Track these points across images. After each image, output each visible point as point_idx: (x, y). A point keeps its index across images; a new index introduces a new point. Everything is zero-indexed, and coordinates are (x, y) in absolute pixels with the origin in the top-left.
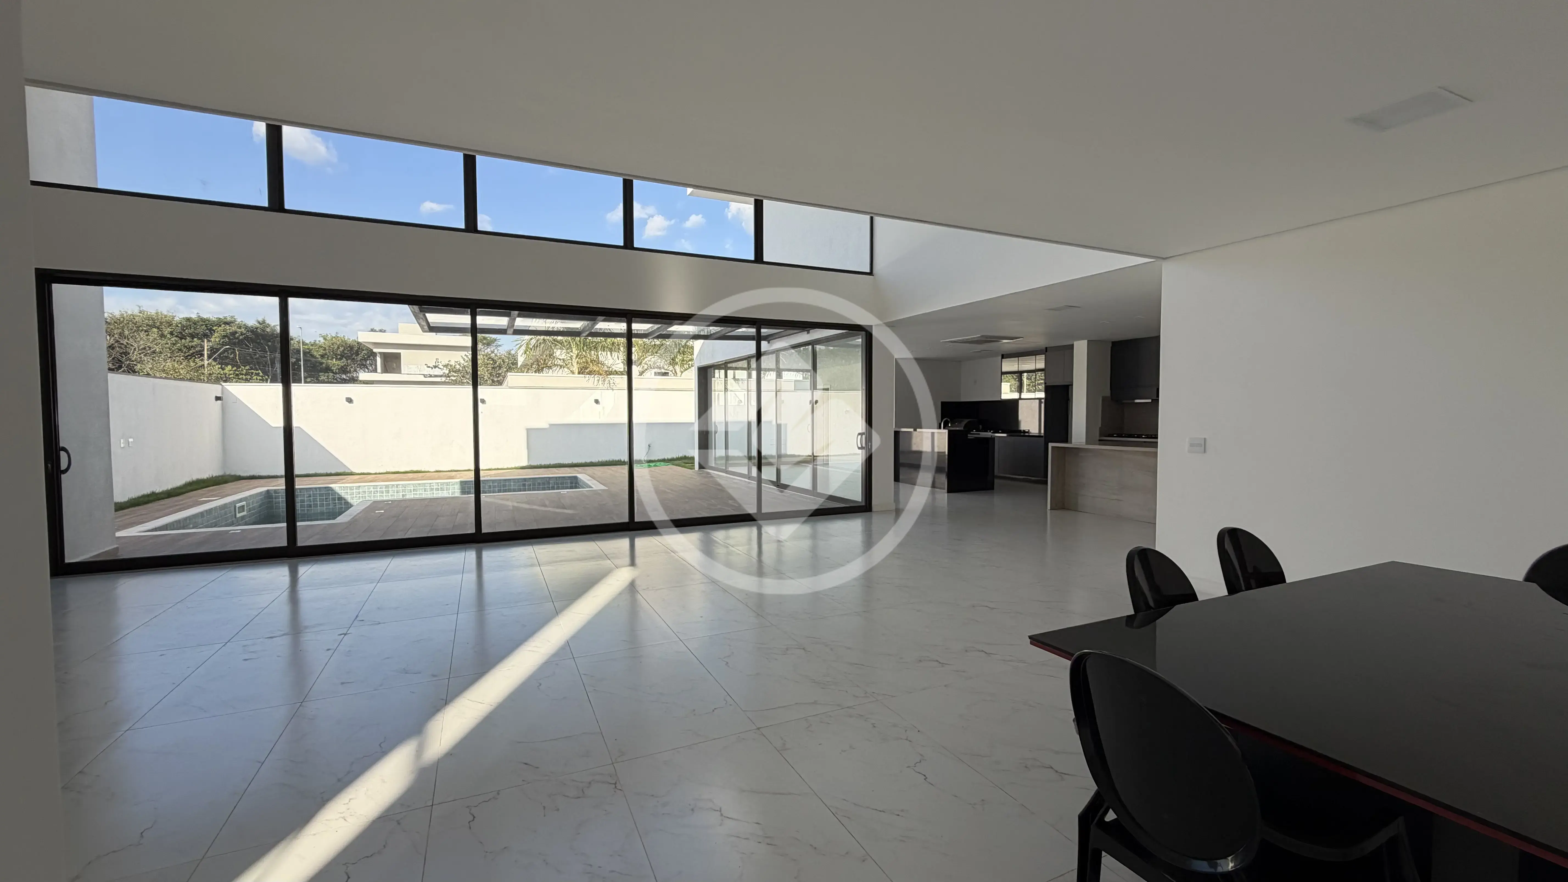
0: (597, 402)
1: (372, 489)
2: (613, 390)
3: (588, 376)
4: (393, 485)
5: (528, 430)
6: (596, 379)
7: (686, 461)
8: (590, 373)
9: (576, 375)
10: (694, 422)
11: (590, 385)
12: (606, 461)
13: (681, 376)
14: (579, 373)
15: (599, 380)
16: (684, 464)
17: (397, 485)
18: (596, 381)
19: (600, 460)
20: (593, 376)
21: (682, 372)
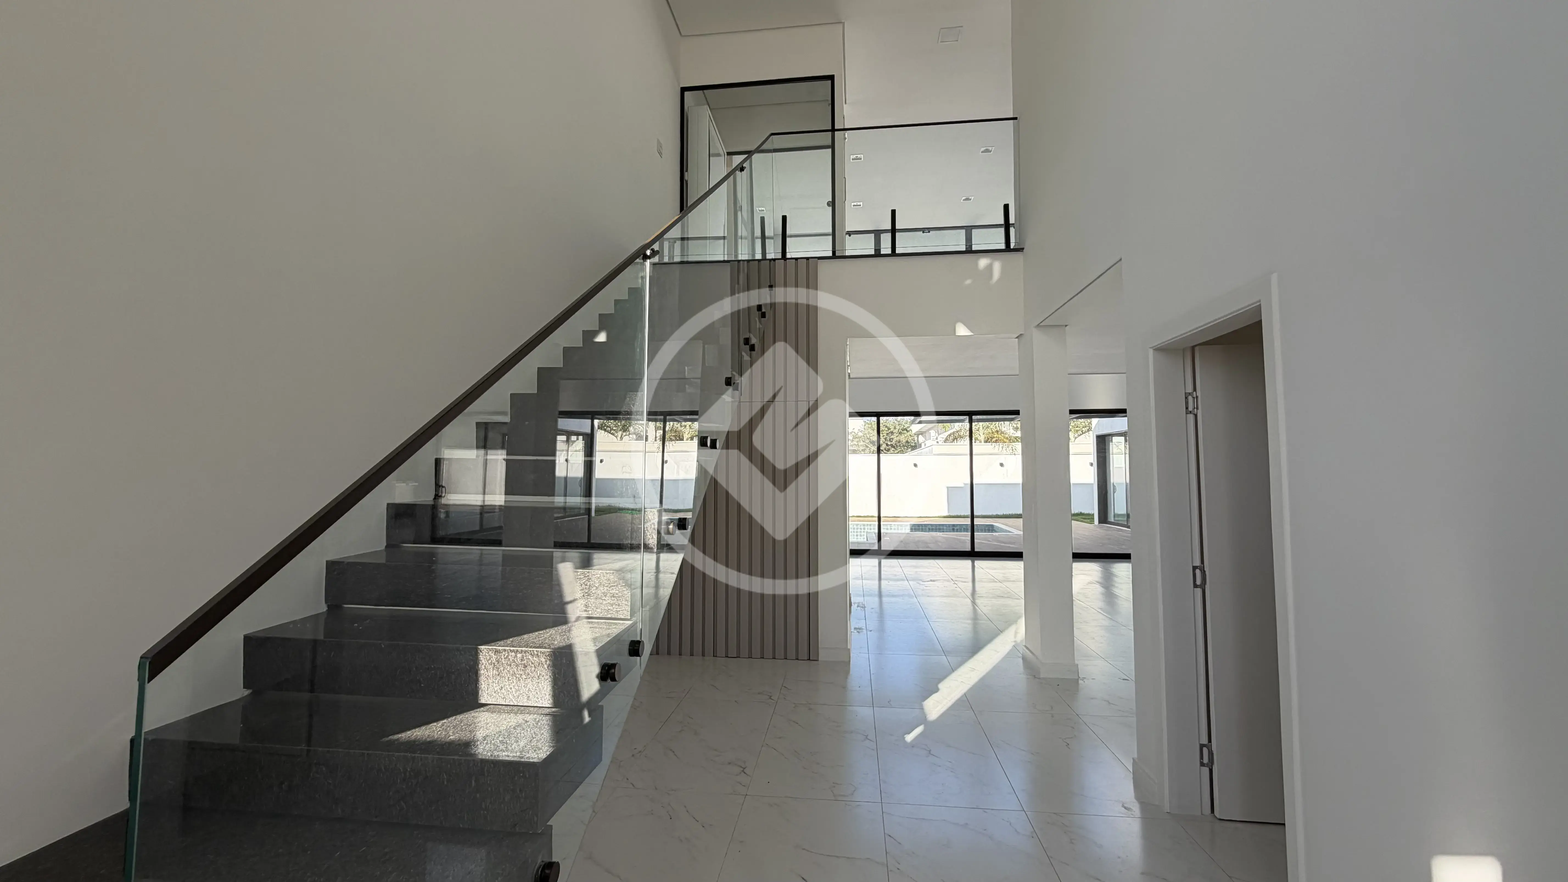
0: (1002, 465)
1: (855, 527)
2: (1015, 455)
3: (994, 444)
4: (868, 524)
5: (948, 488)
6: (1001, 446)
7: (1084, 517)
8: (996, 441)
9: (983, 443)
10: (1093, 482)
11: (996, 451)
12: (1010, 514)
13: (1074, 442)
14: (986, 442)
15: (1003, 447)
16: (1082, 519)
17: (870, 525)
18: (1001, 449)
19: (1005, 514)
20: (998, 444)
21: (1076, 438)
